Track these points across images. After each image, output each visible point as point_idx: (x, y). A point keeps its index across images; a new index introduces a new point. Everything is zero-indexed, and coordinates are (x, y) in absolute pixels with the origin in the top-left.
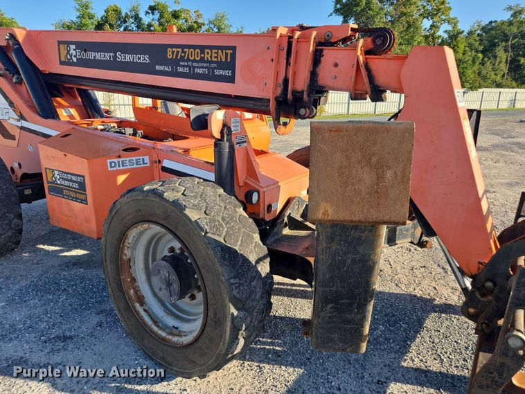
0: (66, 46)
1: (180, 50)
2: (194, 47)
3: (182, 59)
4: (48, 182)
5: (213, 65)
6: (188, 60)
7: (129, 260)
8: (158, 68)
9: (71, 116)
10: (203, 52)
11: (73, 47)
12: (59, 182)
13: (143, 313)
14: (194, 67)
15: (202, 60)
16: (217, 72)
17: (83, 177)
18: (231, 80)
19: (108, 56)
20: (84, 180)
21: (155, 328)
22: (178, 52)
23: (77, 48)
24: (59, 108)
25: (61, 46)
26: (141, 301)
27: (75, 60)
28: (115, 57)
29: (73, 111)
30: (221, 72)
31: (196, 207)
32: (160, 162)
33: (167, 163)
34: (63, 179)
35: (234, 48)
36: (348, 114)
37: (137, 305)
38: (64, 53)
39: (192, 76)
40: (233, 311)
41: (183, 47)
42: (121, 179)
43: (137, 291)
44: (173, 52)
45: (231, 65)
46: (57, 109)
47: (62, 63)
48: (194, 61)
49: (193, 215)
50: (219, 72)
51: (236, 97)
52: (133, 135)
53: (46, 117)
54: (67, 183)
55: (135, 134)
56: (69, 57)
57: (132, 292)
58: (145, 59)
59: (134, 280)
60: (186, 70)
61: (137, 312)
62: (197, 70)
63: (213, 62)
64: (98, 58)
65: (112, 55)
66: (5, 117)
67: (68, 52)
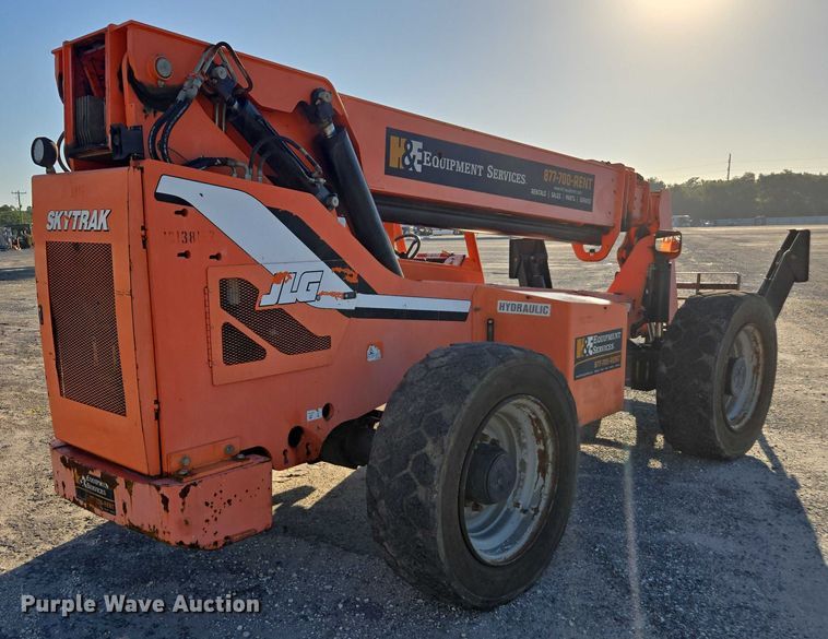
0: (403, 140)
1: (556, 173)
3: (557, 183)
4: (578, 360)
5: (579, 193)
6: (561, 185)
8: (534, 192)
10: (573, 177)
14: (565, 193)
15: (572, 186)
18: (588, 208)
19: (475, 169)
20: (621, 335)
22: (553, 175)
23: (425, 148)
25: (394, 139)
27: (418, 168)
28: (485, 172)
30: (584, 200)
35: (594, 176)
38: (397, 152)
41: (558, 169)
44: (550, 174)
45: (589, 193)
47: (389, 171)
48: (566, 187)
50: (582, 200)
54: (601, 349)
56: (407, 162)
58: (520, 179)
60: (558, 197)
62: (567, 197)
63: (579, 189)
64: (459, 169)
65: (481, 167)
66: (303, 296)
67: (407, 153)
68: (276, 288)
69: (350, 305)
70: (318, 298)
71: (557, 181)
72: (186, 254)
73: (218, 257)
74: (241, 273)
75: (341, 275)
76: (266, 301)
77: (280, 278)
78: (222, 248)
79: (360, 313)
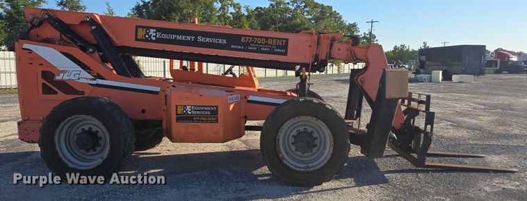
0: (145, 29)
1: (251, 38)
2: (262, 38)
3: (252, 43)
5: (274, 47)
6: (257, 43)
10: (267, 40)
12: (190, 113)
14: (261, 47)
15: (266, 44)
16: (276, 50)
17: (217, 107)
18: (285, 54)
19: (189, 38)
20: (217, 109)
22: (249, 40)
23: (157, 31)
25: (140, 30)
28: (196, 39)
30: (279, 50)
32: (246, 98)
33: (251, 98)
34: (195, 110)
35: (287, 40)
38: (142, 33)
39: (258, 51)
41: (253, 37)
42: (232, 106)
44: (246, 39)
45: (285, 47)
47: (137, 39)
48: (261, 44)
54: (199, 113)
56: (147, 36)
58: (222, 41)
64: (178, 38)
65: (193, 37)
66: (72, 77)
67: (147, 33)
68: (61, 75)
69: (94, 82)
70: (79, 79)
71: (253, 41)
72: (32, 64)
73: (42, 65)
74: (48, 69)
75: (89, 73)
76: (57, 78)
77: (63, 72)
78: (42, 63)
79: (97, 85)
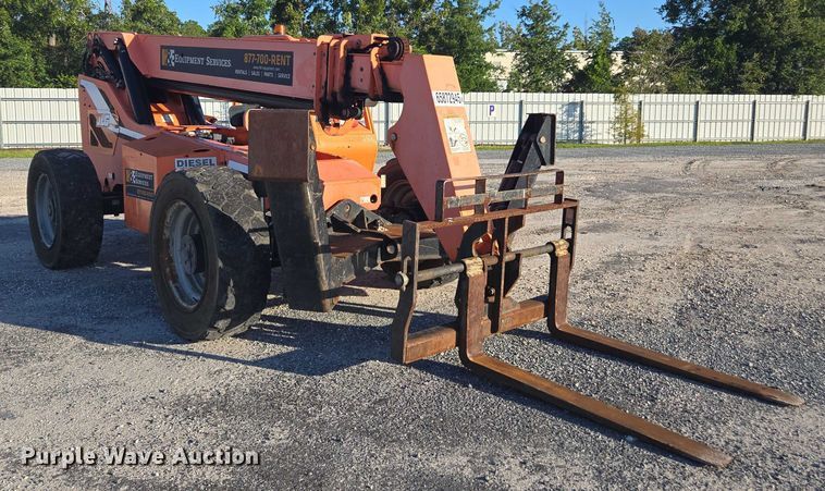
0: (166, 50)
1: (254, 55)
2: (264, 52)
3: (255, 64)
4: (127, 183)
5: (278, 69)
6: (259, 63)
7: (168, 240)
8: (237, 72)
9: (170, 123)
10: (270, 57)
11: (172, 51)
12: (134, 182)
13: (174, 289)
14: (264, 71)
15: (269, 64)
17: (153, 174)
19: (200, 60)
20: (153, 178)
21: (181, 301)
22: (252, 57)
23: (176, 53)
24: (156, 113)
25: (164, 52)
26: (175, 278)
27: (173, 64)
28: (205, 61)
29: (173, 118)
30: (283, 76)
31: (206, 183)
32: (226, 163)
34: (138, 178)
35: (291, 54)
36: (696, 140)
37: (171, 282)
38: (165, 57)
39: (262, 79)
40: (220, 264)
41: (255, 52)
43: (173, 270)
44: (248, 57)
46: (155, 116)
47: (163, 68)
48: (264, 65)
49: (201, 188)
50: (281, 76)
51: (297, 99)
52: (222, 141)
53: (140, 123)
54: (140, 182)
55: (224, 141)
56: (169, 62)
57: (168, 270)
58: (227, 63)
59: (171, 260)
60: (258, 74)
61: (170, 288)
62: (266, 74)
63: (277, 66)
64: (192, 62)
65: (203, 59)
66: (105, 124)
67: (169, 57)
68: (99, 120)
71: (255, 62)
73: (90, 106)
75: (115, 117)
76: (98, 124)
77: (100, 115)
